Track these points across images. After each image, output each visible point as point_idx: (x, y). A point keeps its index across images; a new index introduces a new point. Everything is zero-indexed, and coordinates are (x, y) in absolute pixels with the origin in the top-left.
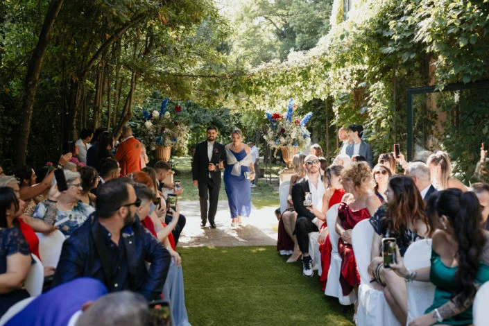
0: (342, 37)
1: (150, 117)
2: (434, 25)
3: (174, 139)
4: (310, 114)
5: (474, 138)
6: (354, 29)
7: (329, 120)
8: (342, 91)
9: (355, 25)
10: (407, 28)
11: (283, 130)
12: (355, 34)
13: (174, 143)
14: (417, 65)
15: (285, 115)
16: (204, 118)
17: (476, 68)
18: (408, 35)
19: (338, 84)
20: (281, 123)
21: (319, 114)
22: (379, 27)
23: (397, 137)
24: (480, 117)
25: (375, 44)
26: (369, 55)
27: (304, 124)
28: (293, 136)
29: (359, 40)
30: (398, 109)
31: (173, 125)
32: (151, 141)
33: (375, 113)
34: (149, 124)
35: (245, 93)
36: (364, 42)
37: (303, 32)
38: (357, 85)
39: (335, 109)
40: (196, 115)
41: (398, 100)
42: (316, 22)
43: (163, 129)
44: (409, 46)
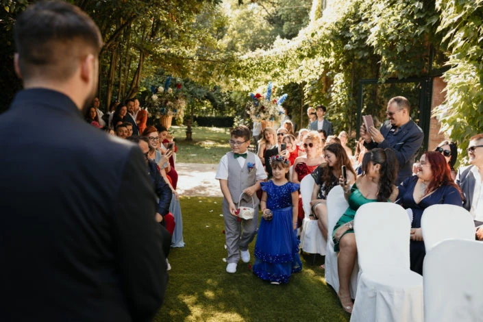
0: (313, 35)
1: (156, 91)
2: (380, 32)
3: (174, 110)
4: (286, 95)
10: (362, 32)
11: (263, 108)
13: (175, 113)
14: (369, 62)
15: (265, 95)
17: (407, 68)
18: (363, 37)
19: (309, 71)
20: (261, 101)
21: (296, 95)
23: (352, 117)
25: (339, 42)
26: (334, 50)
27: (280, 104)
28: (271, 113)
29: (326, 37)
30: (354, 95)
31: (174, 99)
32: (156, 111)
34: (155, 97)
35: (234, 75)
36: (331, 39)
37: (290, 21)
38: (324, 73)
41: (354, 88)
42: (302, 12)
43: (166, 102)
44: (363, 46)
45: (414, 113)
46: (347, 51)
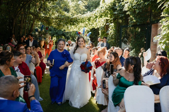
0: (101, 8)
1: (37, 31)
2: (129, 5)
3: (45, 38)
4: (91, 33)
5: (140, 43)
6: (105, 6)
7: (98, 35)
8: (101, 26)
9: (106, 4)
10: (121, 6)
12: (106, 7)
13: (45, 40)
14: (124, 18)
15: (82, 32)
16: (60, 33)
19: (100, 23)
20: (81, 35)
21: (95, 33)
22: (113, 5)
23: (117, 41)
24: (142, 36)
25: (112, 11)
26: (110, 14)
27: (88, 36)
29: (107, 9)
30: (118, 32)
31: (45, 34)
32: (37, 39)
33: (111, 33)
34: (37, 33)
36: (108, 10)
37: (93, 7)
38: (106, 24)
39: (100, 32)
40: (57, 32)
41: (118, 29)
43: (41, 35)
44: (122, 12)
45: (144, 39)
46: (115, 14)
